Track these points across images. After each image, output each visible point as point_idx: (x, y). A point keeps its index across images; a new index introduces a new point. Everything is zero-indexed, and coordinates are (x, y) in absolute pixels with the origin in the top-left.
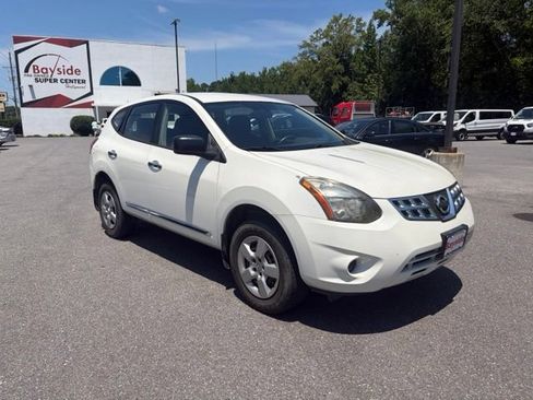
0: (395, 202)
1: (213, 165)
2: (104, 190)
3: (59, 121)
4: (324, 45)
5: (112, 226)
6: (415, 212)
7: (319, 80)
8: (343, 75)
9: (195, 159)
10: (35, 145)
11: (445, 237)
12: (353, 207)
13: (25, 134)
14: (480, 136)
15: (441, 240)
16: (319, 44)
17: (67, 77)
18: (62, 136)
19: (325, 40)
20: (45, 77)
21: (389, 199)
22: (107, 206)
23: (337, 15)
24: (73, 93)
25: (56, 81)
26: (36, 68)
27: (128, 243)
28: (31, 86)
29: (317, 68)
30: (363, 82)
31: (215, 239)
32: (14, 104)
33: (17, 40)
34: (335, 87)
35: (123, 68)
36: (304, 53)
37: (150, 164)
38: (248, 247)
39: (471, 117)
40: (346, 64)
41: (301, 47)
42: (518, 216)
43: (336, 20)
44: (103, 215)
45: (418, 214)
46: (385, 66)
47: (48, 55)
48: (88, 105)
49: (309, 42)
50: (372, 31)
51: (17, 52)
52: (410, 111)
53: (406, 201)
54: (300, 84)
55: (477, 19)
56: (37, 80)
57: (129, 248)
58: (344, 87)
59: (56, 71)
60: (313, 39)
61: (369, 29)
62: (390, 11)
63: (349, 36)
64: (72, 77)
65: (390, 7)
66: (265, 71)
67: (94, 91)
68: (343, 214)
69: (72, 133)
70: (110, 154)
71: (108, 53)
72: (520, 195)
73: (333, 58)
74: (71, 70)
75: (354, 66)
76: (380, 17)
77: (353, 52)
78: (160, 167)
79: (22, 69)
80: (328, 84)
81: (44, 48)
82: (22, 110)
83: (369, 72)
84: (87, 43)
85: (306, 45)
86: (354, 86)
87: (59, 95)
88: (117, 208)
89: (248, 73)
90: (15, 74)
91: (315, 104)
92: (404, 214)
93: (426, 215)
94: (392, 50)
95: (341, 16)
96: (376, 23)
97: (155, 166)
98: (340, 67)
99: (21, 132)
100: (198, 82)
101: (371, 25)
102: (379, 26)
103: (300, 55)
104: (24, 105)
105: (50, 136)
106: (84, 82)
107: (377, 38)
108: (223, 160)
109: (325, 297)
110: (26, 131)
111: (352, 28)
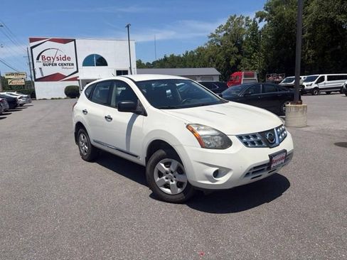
0: (240, 137)
1: (140, 117)
2: (81, 133)
3: (58, 89)
4: (224, 35)
5: (85, 154)
6: (253, 143)
7: (222, 58)
8: (238, 54)
9: (130, 114)
10: (44, 105)
11: (271, 157)
12: (217, 140)
13: (37, 98)
14: (328, 91)
16: (221, 34)
17: (63, 62)
18: (59, 98)
19: (225, 32)
20: (49, 62)
21: (236, 136)
22: (82, 142)
23: (233, 16)
24: (66, 72)
25: (56, 65)
26: (43, 57)
27: (94, 163)
28: (40, 69)
29: (221, 50)
30: (251, 58)
31: (141, 160)
32: (30, 79)
33: (32, 40)
34: (232, 62)
35: (97, 55)
36: (212, 41)
37: (106, 117)
38: (163, 165)
39: (322, 79)
40: (239, 47)
41: (210, 37)
42: (337, 144)
43: (232, 19)
44: (80, 147)
45: (255, 144)
46: (265, 47)
47: (51, 49)
48: (75, 79)
49: (215, 33)
50: (255, 25)
51: (32, 48)
52: (282, 76)
53: (247, 137)
54: (209, 61)
55: (325, 15)
56: (44, 65)
57: (95, 167)
58: (238, 62)
59: (56, 59)
60: (217, 31)
61: (254, 23)
62: (266, 12)
63: (241, 29)
64: (65, 62)
65: (266, 10)
66: (187, 53)
67: (79, 70)
68: (210, 144)
69: (65, 96)
70: (84, 111)
71: (88, 47)
72: (344, 131)
73: (231, 44)
74: (65, 58)
75: (245, 48)
76: (261, 16)
77: (244, 39)
78: (111, 119)
79: (35, 58)
80: (228, 60)
81: (48, 44)
82: (36, 83)
83: (254, 52)
84: (74, 40)
85: (213, 35)
86: (245, 61)
87: (58, 74)
88: (88, 143)
89: (176, 55)
90: (31, 61)
91: (219, 73)
92: (246, 144)
93: (260, 144)
94: (269, 37)
95: (235, 16)
96: (257, 20)
97: (108, 118)
98: (235, 49)
99: (35, 97)
100: (144, 62)
101: (254, 21)
102: (260, 21)
103: (209, 42)
104: (36, 80)
105: (52, 99)
106: (73, 64)
107: (259, 29)
108: (145, 114)
109: (202, 192)
110: (38, 96)
111: (243, 24)
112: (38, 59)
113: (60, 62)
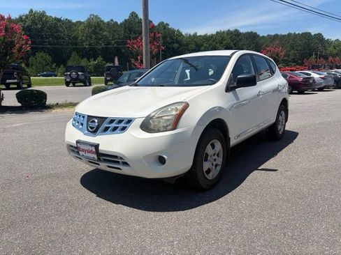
15: (76, 143)
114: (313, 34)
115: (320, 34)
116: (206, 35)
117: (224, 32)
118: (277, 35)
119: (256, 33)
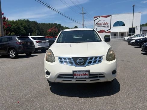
15: (72, 72)
17: (105, 25)
20: (100, 26)
24: (106, 29)
25: (102, 26)
26: (98, 24)
28: (96, 28)
33: (95, 17)
35: (120, 21)
47: (101, 20)
48: (109, 32)
51: (94, 20)
53: (65, 58)
56: (98, 27)
74: (106, 23)
84: (111, 16)
87: (103, 30)
106: (109, 26)
112: (96, 25)
113: (104, 25)
114: (58, 24)
115: (60, 24)
116: (13, 21)
117: (22, 20)
118: (44, 24)
119: (36, 22)
